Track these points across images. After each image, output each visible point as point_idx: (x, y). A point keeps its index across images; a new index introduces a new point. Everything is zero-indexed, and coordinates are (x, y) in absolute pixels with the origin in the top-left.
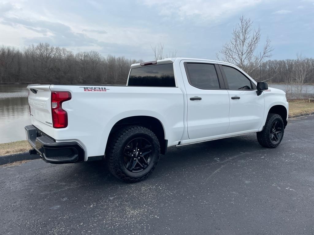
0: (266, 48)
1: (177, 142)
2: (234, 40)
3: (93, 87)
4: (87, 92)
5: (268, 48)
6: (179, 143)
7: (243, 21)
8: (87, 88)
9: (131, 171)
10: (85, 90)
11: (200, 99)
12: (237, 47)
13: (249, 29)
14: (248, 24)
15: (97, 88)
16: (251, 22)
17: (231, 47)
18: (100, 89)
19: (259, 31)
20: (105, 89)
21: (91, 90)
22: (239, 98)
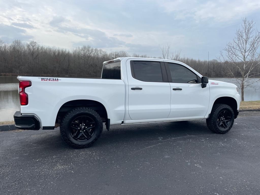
1: (120, 122)
3: (49, 78)
4: (43, 81)
6: (123, 122)
7: (246, 22)
8: (44, 79)
9: (77, 140)
10: (42, 80)
11: (141, 89)
14: (251, 25)
15: (52, 79)
16: (254, 23)
18: (53, 79)
20: (58, 79)
21: (46, 80)
22: (181, 89)
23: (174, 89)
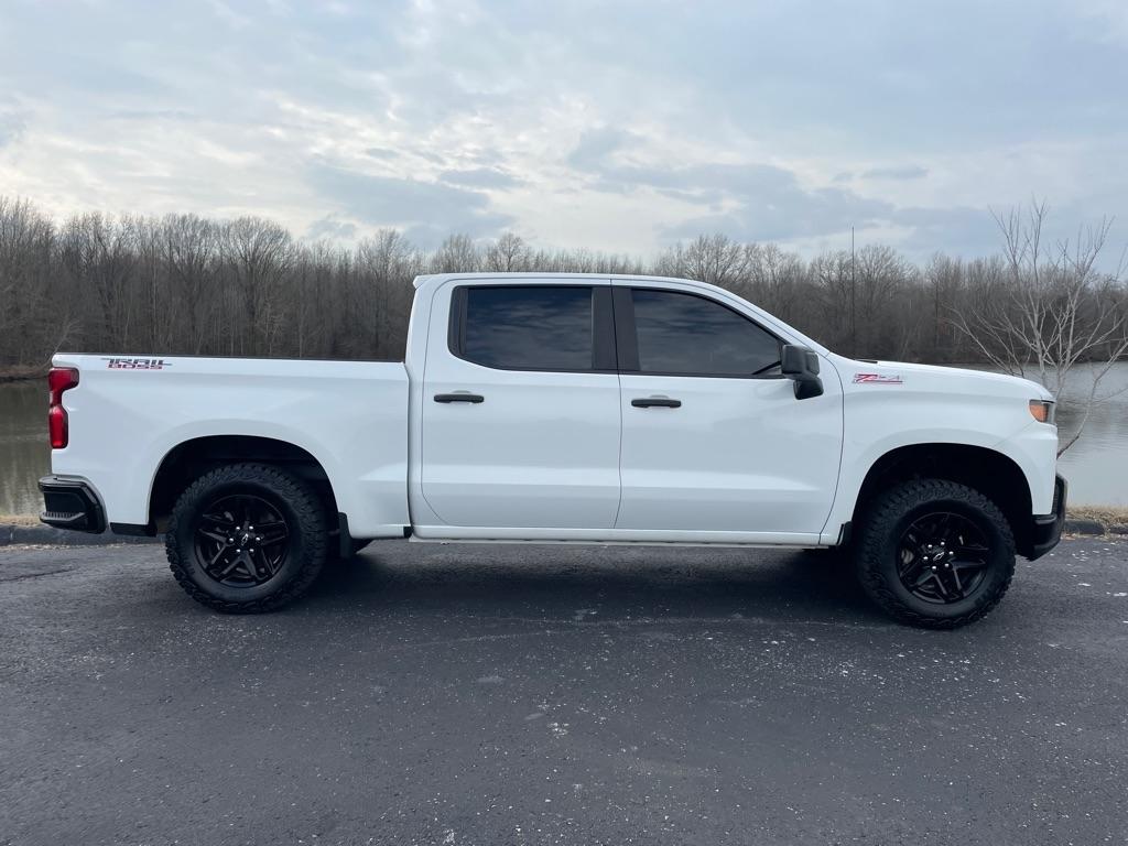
1: (397, 528)
3: (134, 358)
4: (115, 370)
6: (409, 532)
8: (118, 361)
9: (218, 580)
10: (110, 366)
11: (478, 400)
18: (147, 362)
20: (161, 363)
21: (124, 366)
22: (676, 404)
23: (638, 404)
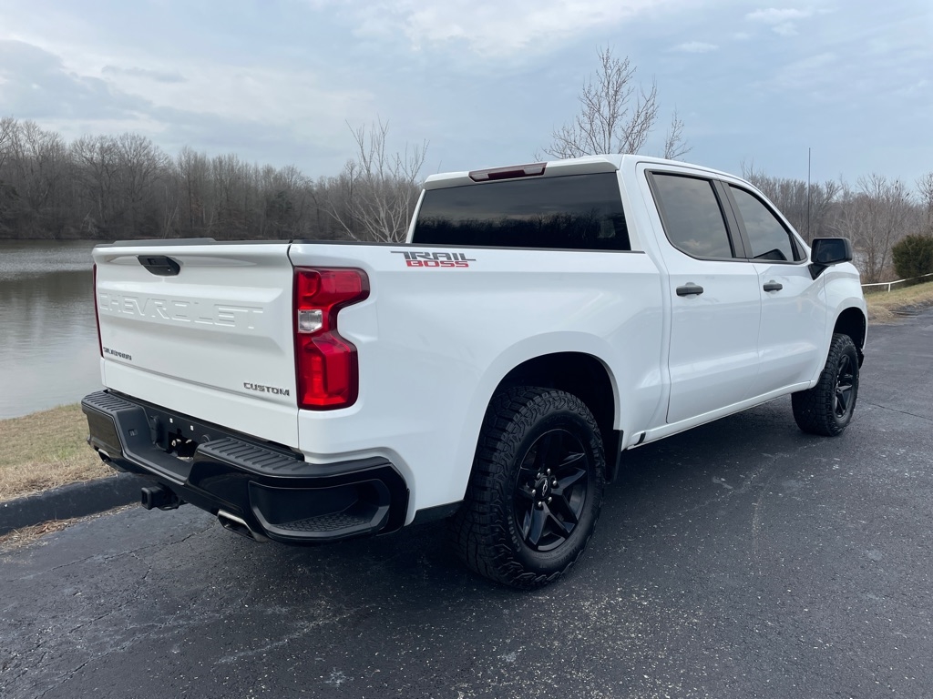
0: (671, 145)
1: (637, 436)
2: (586, 119)
4: (415, 269)
5: (676, 144)
6: (642, 437)
7: (610, 61)
8: (414, 256)
9: (535, 548)
10: (409, 264)
11: (699, 291)
12: (594, 138)
13: (624, 89)
14: (624, 74)
15: (442, 255)
16: (631, 67)
17: (578, 138)
18: (448, 256)
19: (654, 95)
20: (463, 257)
21: (426, 264)
22: (779, 288)
23: (766, 288)
